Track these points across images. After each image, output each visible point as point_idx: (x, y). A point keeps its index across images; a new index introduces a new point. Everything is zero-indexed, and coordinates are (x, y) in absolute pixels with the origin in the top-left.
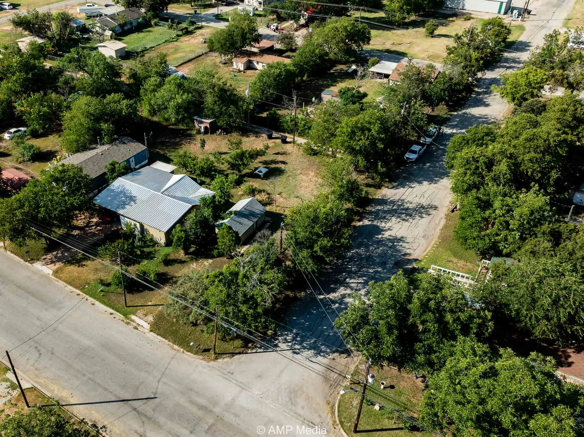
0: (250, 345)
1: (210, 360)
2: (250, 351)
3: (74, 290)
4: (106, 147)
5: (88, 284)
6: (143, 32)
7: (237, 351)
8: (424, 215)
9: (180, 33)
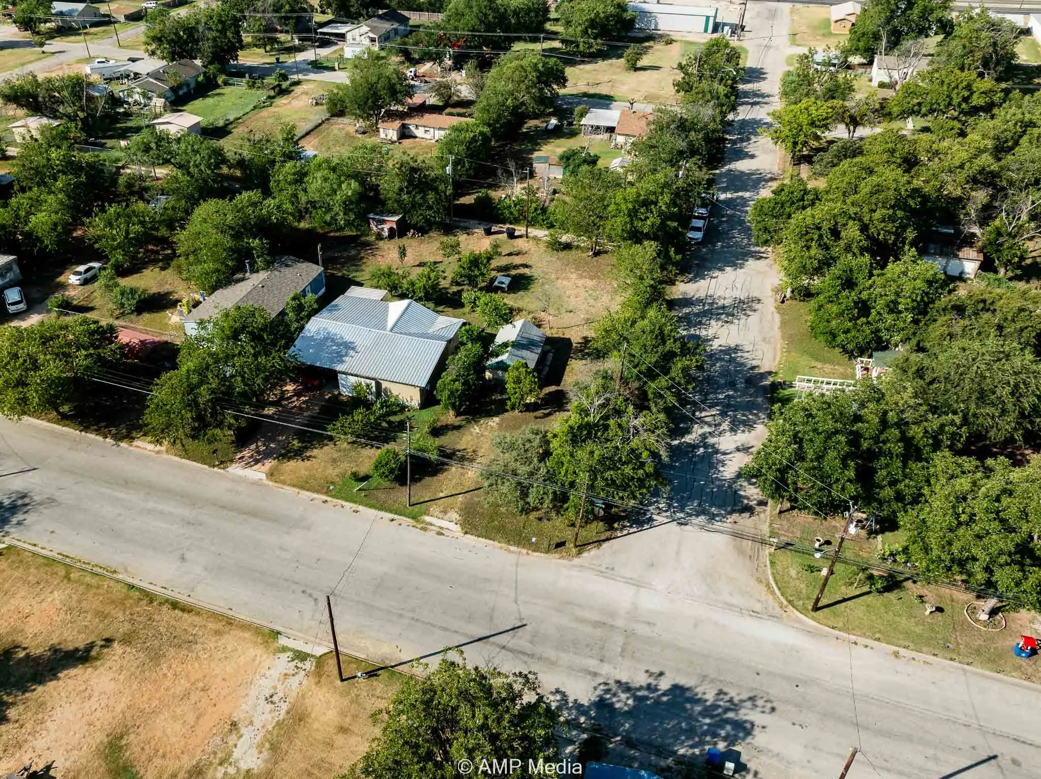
0: (616, 525)
1: (570, 557)
2: (619, 535)
3: (315, 495)
4: (263, 275)
5: (332, 483)
6: (208, 96)
7: (603, 537)
8: (749, 312)
9: (272, 93)
